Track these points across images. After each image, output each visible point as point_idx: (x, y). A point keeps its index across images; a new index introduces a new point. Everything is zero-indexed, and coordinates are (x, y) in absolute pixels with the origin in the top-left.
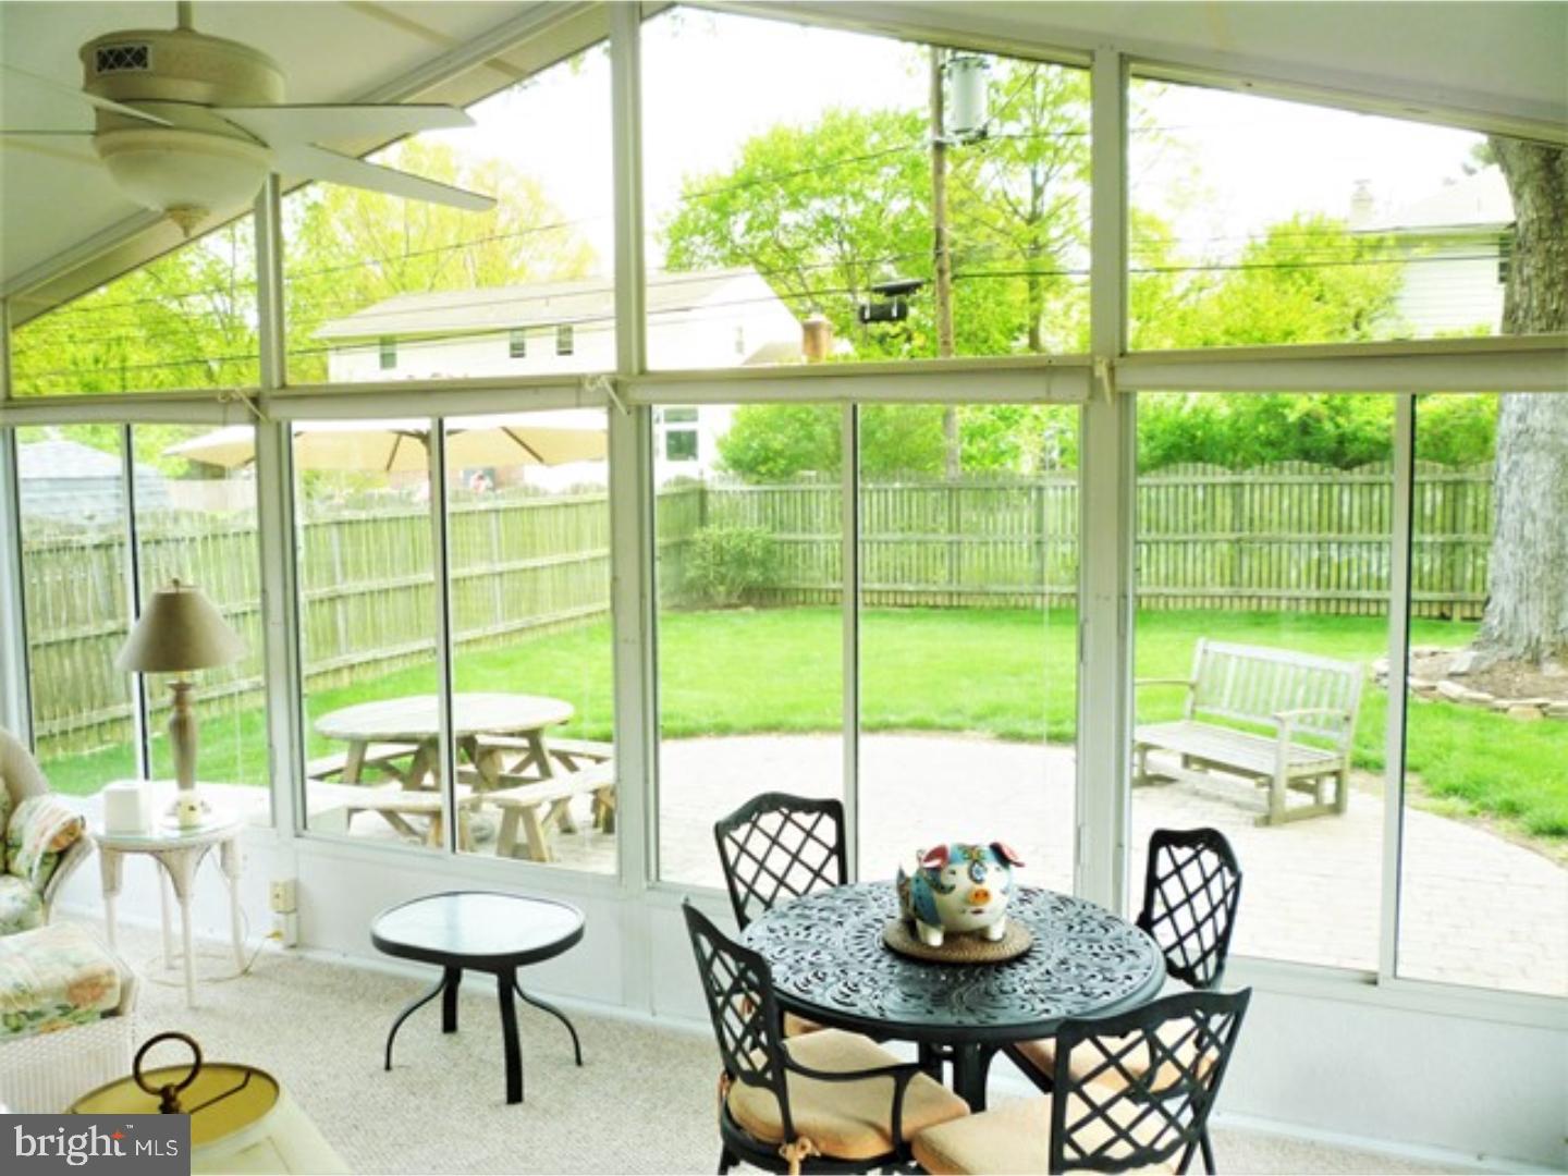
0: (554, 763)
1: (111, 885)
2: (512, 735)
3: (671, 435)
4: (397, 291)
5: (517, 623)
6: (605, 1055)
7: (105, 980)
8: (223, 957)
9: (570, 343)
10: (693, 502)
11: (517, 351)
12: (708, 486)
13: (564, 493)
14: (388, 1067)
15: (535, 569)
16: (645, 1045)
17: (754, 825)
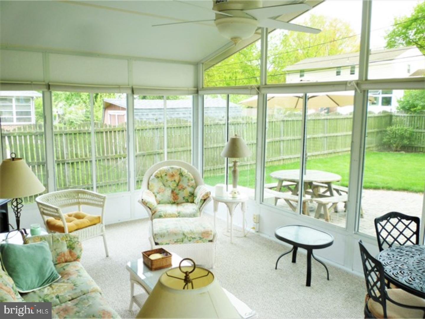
0: (335, 192)
1: (216, 209)
2: (323, 183)
3: (383, 98)
4: (306, 57)
5: (330, 151)
6: (336, 279)
7: (210, 233)
8: (240, 231)
9: (354, 71)
10: (388, 119)
11: (338, 73)
12: (393, 114)
13: (347, 115)
14: (276, 268)
15: (337, 136)
16: (348, 279)
17: (388, 221)
